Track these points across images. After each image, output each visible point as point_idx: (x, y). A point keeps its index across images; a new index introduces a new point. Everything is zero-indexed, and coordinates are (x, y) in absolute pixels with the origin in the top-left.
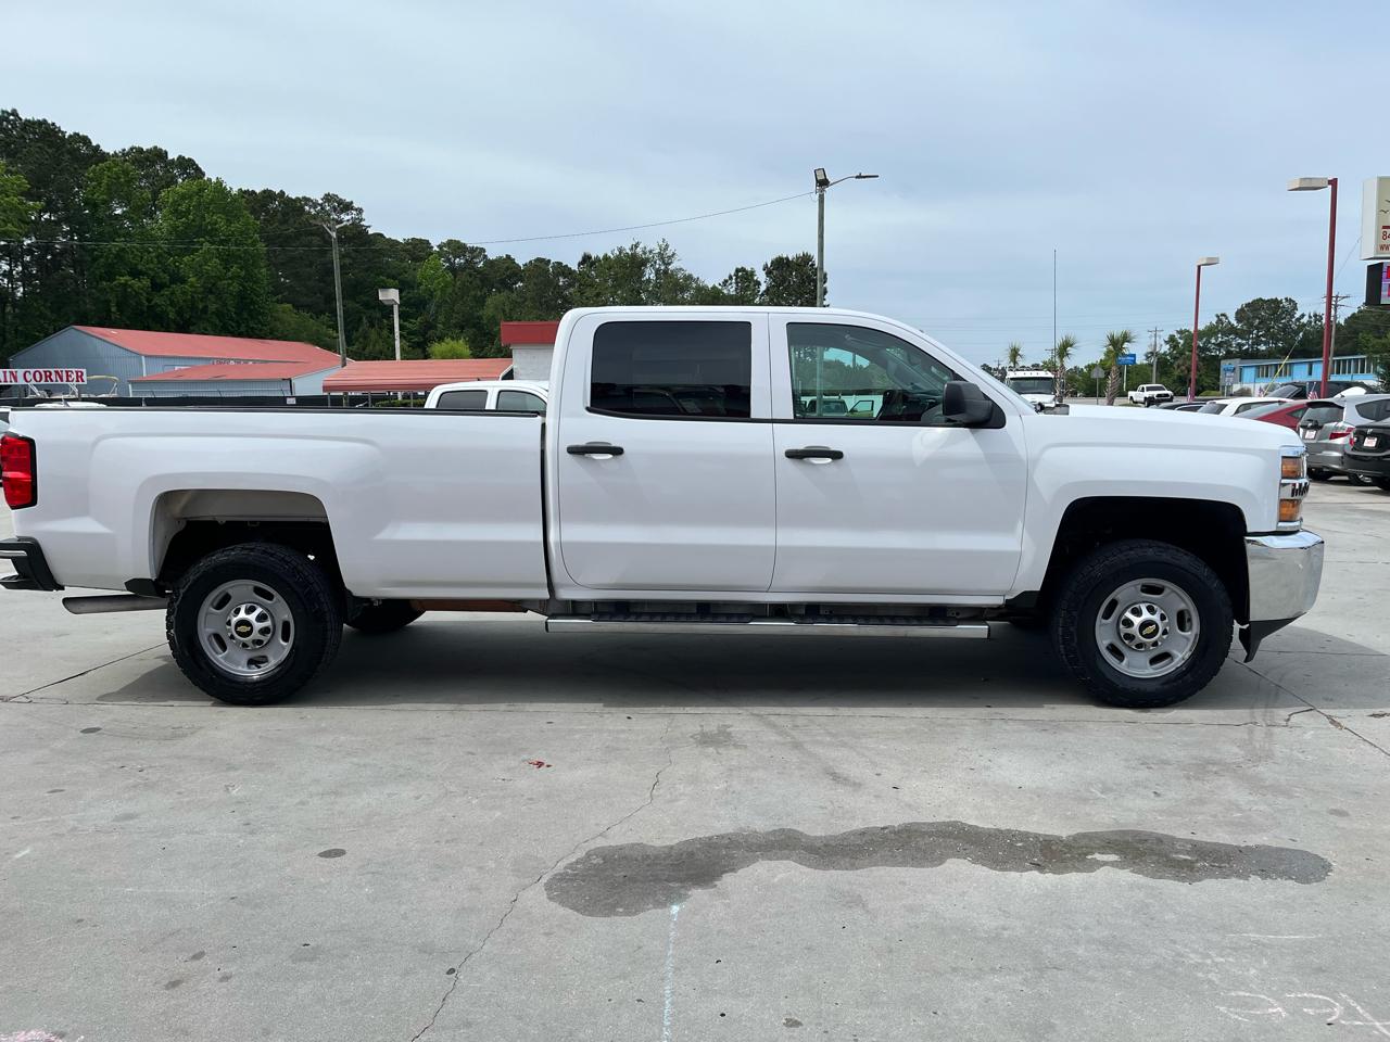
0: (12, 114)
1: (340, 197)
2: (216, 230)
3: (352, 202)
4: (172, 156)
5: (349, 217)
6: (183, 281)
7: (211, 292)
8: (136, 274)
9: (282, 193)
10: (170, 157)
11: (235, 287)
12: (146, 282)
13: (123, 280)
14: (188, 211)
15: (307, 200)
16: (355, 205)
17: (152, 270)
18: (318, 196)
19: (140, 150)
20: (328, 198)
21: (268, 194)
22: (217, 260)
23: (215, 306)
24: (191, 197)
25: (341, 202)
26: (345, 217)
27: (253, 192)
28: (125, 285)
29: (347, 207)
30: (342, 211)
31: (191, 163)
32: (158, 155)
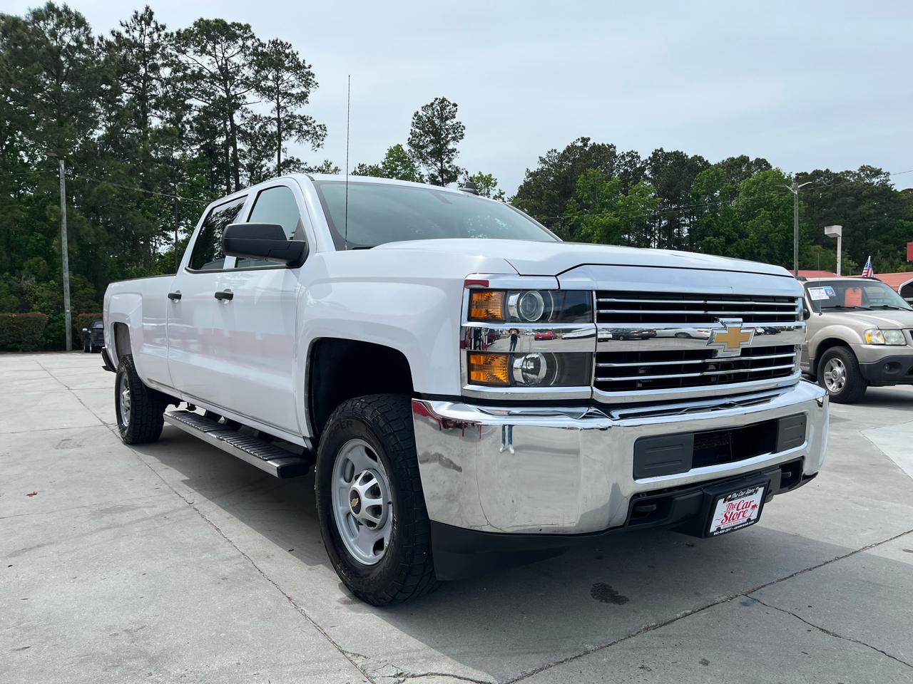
0: (660, 151)
1: (872, 166)
2: (772, 201)
3: (881, 169)
4: (752, 159)
5: (879, 180)
6: (747, 236)
7: (764, 242)
8: (717, 234)
9: (828, 170)
10: (751, 160)
11: (780, 237)
12: (722, 239)
13: (708, 239)
14: (755, 192)
15: (848, 172)
16: (884, 171)
17: (728, 231)
18: (855, 169)
19: (732, 159)
20: (863, 169)
21: (817, 173)
22: (770, 221)
23: (765, 250)
24: (758, 183)
25: (872, 170)
26: (875, 180)
27: (806, 173)
28: (710, 242)
29: (877, 173)
30: (874, 176)
31: (764, 161)
32: (744, 160)
